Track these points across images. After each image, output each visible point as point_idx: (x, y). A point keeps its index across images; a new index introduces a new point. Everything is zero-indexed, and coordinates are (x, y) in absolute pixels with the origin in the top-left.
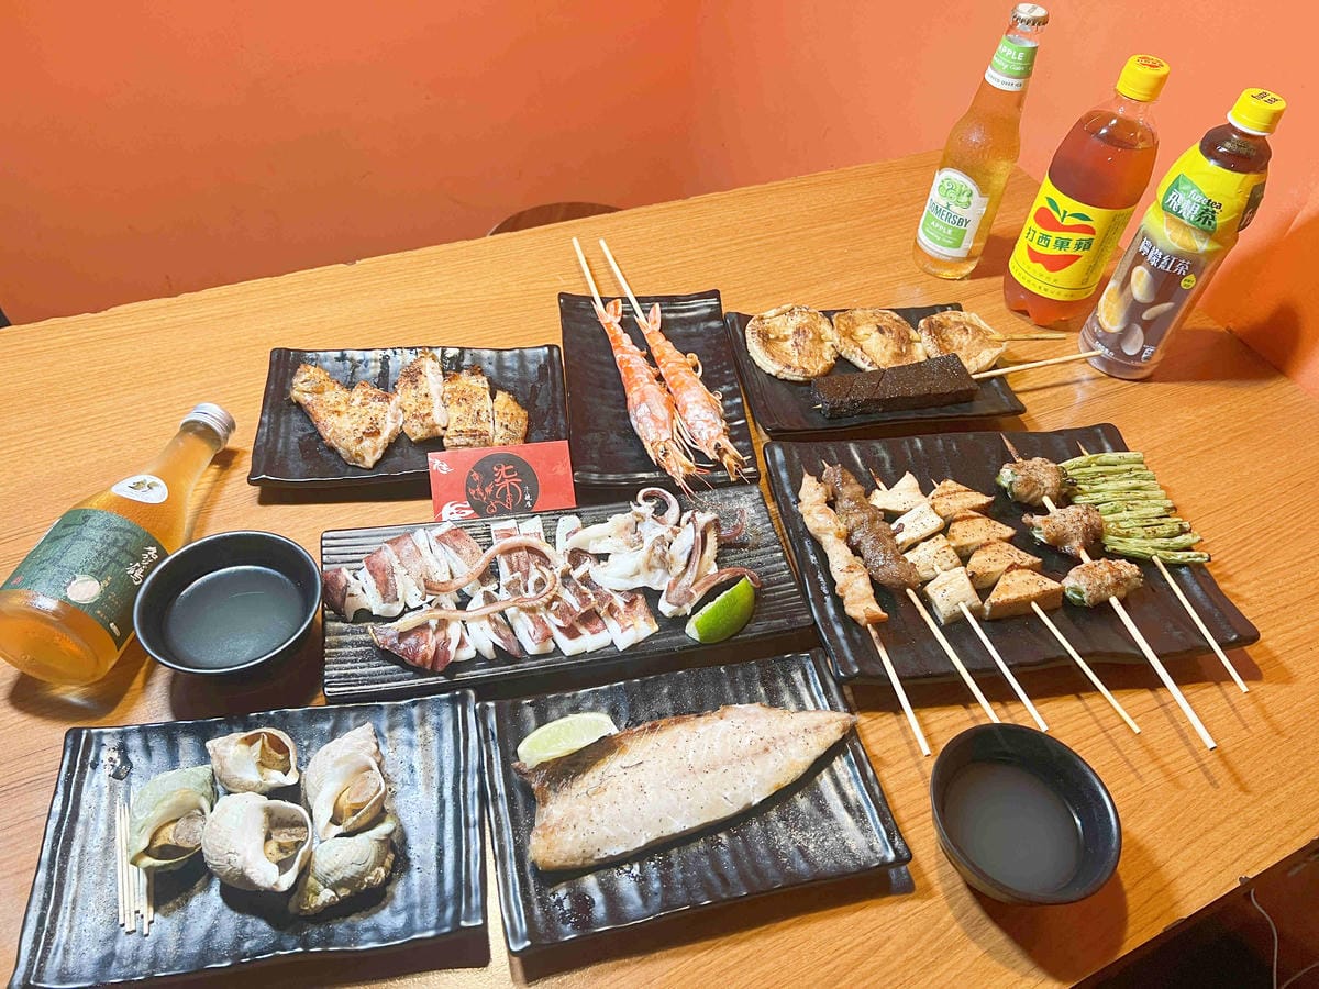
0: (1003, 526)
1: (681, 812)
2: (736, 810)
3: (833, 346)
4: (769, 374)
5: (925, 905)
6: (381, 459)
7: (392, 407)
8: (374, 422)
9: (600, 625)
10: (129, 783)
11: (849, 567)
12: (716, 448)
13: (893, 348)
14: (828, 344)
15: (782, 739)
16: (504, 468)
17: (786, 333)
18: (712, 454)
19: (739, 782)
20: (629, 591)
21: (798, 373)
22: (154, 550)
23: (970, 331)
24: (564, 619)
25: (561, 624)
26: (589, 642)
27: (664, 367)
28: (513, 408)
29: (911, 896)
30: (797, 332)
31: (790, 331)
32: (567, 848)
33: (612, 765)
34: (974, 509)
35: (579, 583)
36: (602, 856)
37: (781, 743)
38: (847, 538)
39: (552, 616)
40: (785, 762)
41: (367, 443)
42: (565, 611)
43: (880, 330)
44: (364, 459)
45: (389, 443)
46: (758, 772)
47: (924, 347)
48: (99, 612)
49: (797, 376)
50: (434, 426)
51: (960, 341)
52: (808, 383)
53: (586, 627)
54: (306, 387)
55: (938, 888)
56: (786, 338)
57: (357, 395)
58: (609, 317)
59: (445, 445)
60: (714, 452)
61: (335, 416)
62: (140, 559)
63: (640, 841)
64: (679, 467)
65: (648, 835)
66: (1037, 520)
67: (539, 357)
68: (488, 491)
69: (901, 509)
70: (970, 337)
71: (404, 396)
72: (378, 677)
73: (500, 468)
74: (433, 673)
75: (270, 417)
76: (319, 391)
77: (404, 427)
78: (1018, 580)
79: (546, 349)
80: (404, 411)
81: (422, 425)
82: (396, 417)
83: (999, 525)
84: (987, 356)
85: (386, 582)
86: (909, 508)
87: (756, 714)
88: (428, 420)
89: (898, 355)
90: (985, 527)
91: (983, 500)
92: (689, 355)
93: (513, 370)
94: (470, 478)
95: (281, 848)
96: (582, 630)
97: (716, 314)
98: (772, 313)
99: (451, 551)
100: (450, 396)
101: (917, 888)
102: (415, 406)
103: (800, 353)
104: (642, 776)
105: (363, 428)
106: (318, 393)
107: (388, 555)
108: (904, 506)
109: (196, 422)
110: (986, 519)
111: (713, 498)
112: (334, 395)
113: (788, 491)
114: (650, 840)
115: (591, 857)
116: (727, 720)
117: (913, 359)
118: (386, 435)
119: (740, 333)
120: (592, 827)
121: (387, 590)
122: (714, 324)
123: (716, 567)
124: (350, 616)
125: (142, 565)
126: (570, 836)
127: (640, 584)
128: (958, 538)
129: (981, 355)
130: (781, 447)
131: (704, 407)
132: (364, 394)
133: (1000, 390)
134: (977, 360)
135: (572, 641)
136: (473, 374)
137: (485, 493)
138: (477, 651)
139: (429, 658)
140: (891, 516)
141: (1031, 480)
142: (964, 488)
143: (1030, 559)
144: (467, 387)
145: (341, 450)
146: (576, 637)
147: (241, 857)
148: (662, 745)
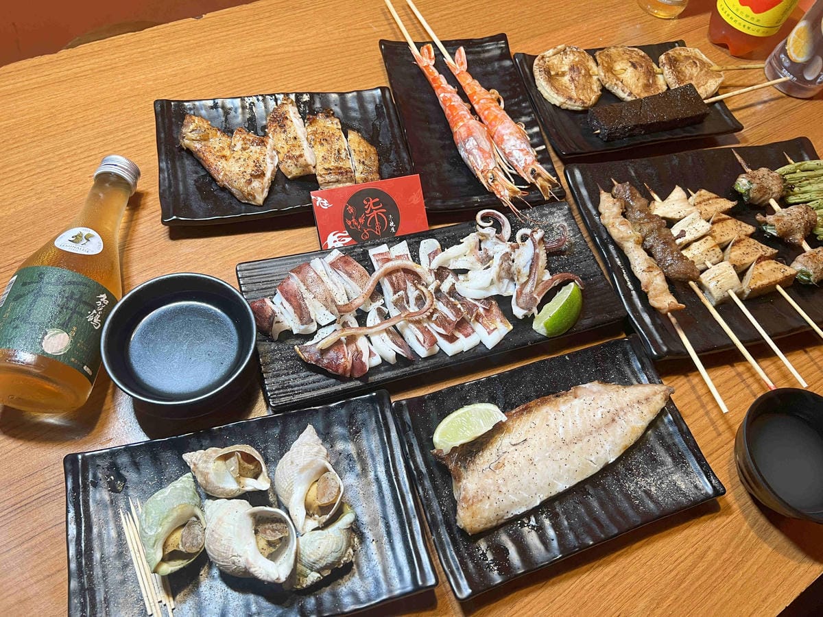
0: (746, 225)
1: (562, 476)
2: (599, 469)
3: (599, 80)
4: (555, 105)
5: (729, 520)
6: (268, 197)
7: (268, 150)
8: (257, 164)
9: (470, 330)
10: (127, 495)
11: (649, 267)
12: (532, 173)
13: (642, 81)
14: (595, 78)
15: (622, 409)
16: (372, 202)
17: (563, 70)
18: (528, 178)
19: (599, 448)
20: (486, 299)
21: (577, 104)
22: (104, 296)
23: (698, 64)
24: (444, 328)
25: (442, 331)
26: (464, 343)
27: (478, 103)
28: (365, 146)
29: (718, 513)
30: (572, 69)
31: (566, 68)
32: (486, 515)
33: (503, 442)
34: (725, 212)
35: (447, 295)
36: (510, 516)
37: (622, 413)
38: (642, 243)
39: (433, 325)
40: (628, 428)
41: (256, 184)
42: (443, 322)
43: (634, 65)
44: (255, 198)
45: (272, 182)
46: (610, 439)
47: (665, 79)
48: (73, 359)
49: (577, 107)
50: (307, 166)
51: (691, 72)
52: (585, 111)
53: (460, 331)
54: (194, 136)
55: (735, 506)
56: (563, 74)
57: (238, 141)
58: (425, 60)
59: (320, 182)
60: (531, 177)
61: (223, 161)
62: (95, 307)
63: (536, 502)
64: (505, 190)
65: (541, 496)
66: (770, 218)
67: (374, 98)
68: (361, 221)
69: (677, 217)
70: (699, 70)
71: (275, 139)
72: (309, 386)
73: (368, 201)
74: (351, 379)
75: (167, 163)
76: (205, 139)
77: (281, 167)
78: (767, 269)
79: (379, 90)
80: (278, 153)
81: (296, 165)
82: (272, 158)
83: (744, 224)
84: (712, 85)
85: (300, 306)
86: (683, 216)
87: (599, 391)
88: (301, 160)
89: (647, 86)
90: (734, 227)
91: (729, 204)
92: (492, 91)
93: (355, 111)
94: (346, 211)
95: (270, 544)
96: (458, 334)
97: (506, 54)
98: (551, 52)
99: (345, 276)
100: (313, 137)
101: (722, 508)
102: (286, 148)
103: (576, 87)
104: (529, 451)
105: (249, 171)
106: (205, 140)
107: (295, 282)
108: (679, 214)
109: (108, 174)
110: (734, 220)
111: (534, 215)
112: (218, 141)
113: (590, 206)
114: (543, 499)
115: (502, 518)
116: (580, 399)
117: (658, 89)
118: (268, 175)
119: (527, 70)
120: (501, 497)
121: (302, 313)
122: (508, 63)
123: (549, 274)
124: (276, 337)
125: (98, 312)
126: (486, 505)
127: (494, 292)
128: (718, 237)
129: (708, 84)
130: (578, 168)
131: (518, 138)
132: (243, 139)
133: (721, 112)
134: (706, 88)
135: (451, 345)
136: (327, 117)
137: (359, 223)
138: (382, 358)
139: (349, 368)
140: (671, 223)
141: (763, 187)
142: (714, 195)
143: (770, 251)
144: (325, 129)
145: (234, 190)
146: (455, 340)
147: (243, 558)
148: (537, 423)
